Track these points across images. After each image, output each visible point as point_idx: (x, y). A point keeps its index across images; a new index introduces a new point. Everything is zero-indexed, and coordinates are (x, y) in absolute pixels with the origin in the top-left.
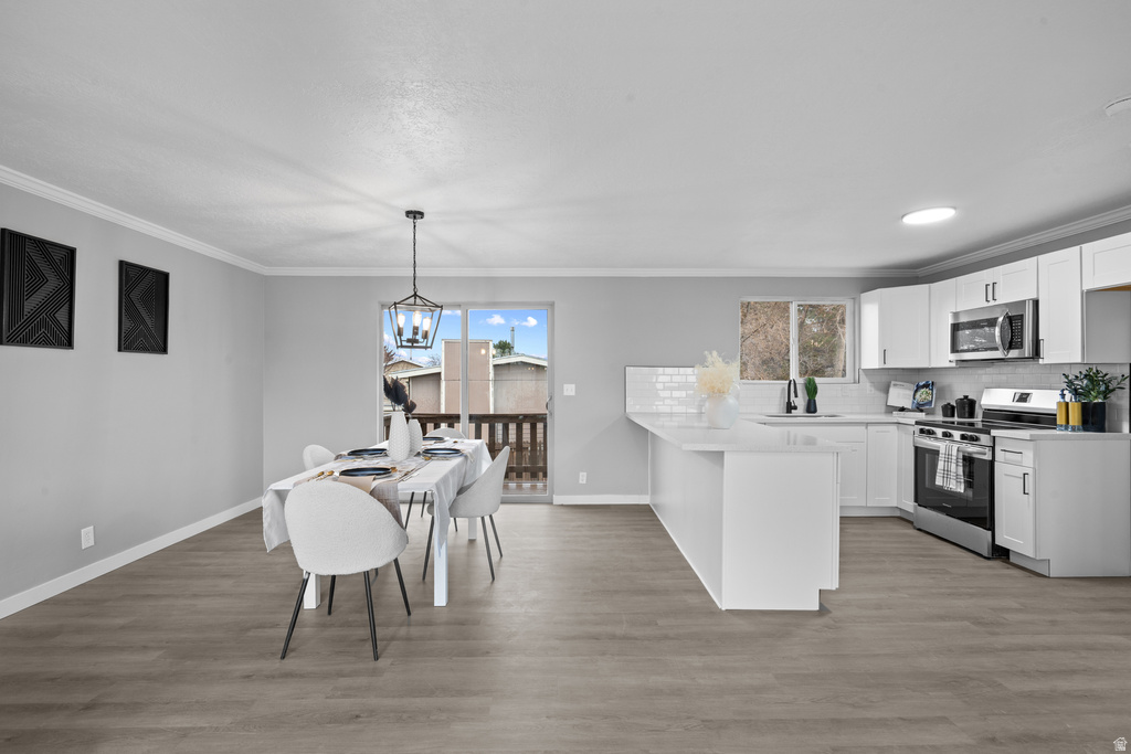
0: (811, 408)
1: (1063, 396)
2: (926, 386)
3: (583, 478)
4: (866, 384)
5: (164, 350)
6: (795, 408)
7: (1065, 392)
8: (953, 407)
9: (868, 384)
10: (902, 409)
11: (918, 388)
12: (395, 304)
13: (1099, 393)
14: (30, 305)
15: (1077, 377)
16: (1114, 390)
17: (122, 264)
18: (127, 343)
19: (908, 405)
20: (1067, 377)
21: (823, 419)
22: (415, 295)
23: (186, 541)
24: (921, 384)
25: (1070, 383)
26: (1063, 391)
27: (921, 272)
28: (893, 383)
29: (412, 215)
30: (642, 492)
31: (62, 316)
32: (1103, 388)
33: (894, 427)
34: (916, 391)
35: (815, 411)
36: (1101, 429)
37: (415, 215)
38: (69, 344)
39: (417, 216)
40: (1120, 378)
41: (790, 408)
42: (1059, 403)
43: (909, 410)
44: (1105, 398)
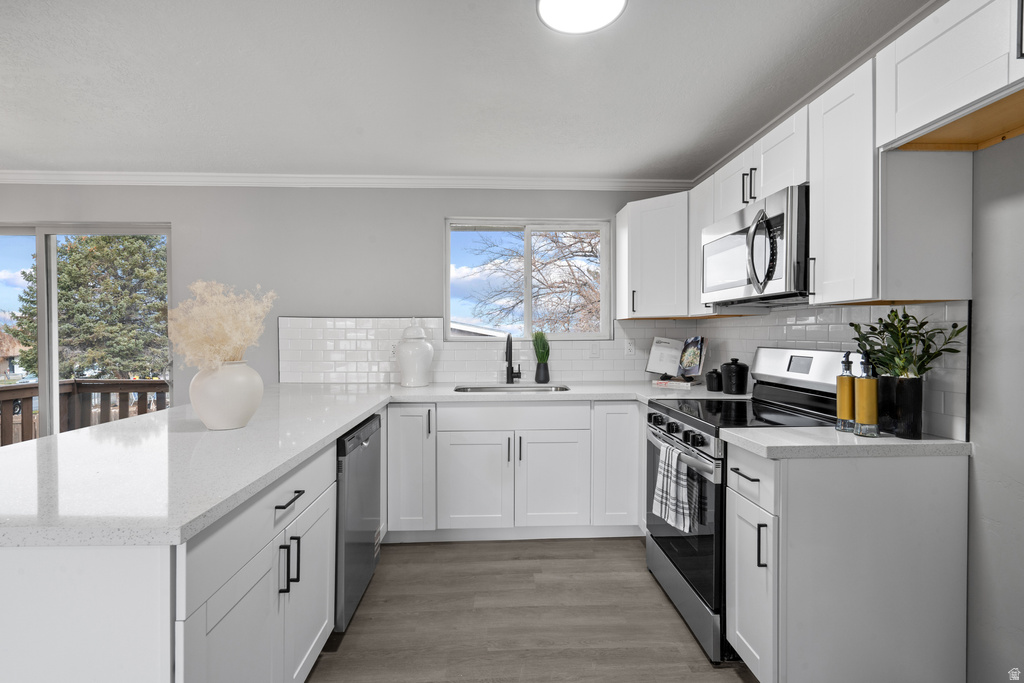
0: (543, 375)
1: (848, 364)
2: (695, 343)
4: (623, 340)
6: (520, 375)
7: (852, 357)
8: (719, 376)
9: (626, 342)
10: (666, 377)
11: (687, 346)
13: (909, 361)
15: (874, 329)
16: (938, 354)
19: (673, 371)
20: (857, 327)
24: (690, 341)
25: (862, 339)
26: (847, 355)
27: (695, 182)
28: (656, 339)
32: (918, 349)
33: (635, 406)
34: (684, 351)
35: (546, 381)
36: (914, 433)
40: (951, 330)
41: (512, 375)
42: (840, 378)
43: (672, 379)
44: (922, 369)
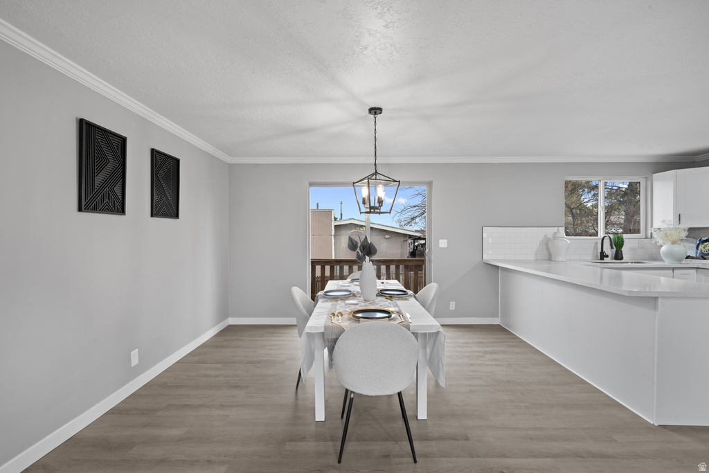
0: (618, 256)
2: (708, 240)
3: (452, 306)
5: (177, 216)
6: (607, 256)
10: (690, 257)
11: (702, 242)
12: (354, 183)
14: (99, 180)
17: (153, 151)
18: (156, 212)
21: (630, 265)
22: (376, 173)
23: (191, 354)
24: (704, 239)
27: (697, 159)
29: (373, 111)
30: (495, 315)
31: (118, 189)
33: (694, 271)
34: (698, 244)
35: (622, 259)
37: (375, 111)
38: (122, 211)
39: (378, 112)
41: (603, 256)
43: (693, 258)
